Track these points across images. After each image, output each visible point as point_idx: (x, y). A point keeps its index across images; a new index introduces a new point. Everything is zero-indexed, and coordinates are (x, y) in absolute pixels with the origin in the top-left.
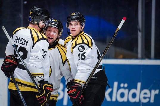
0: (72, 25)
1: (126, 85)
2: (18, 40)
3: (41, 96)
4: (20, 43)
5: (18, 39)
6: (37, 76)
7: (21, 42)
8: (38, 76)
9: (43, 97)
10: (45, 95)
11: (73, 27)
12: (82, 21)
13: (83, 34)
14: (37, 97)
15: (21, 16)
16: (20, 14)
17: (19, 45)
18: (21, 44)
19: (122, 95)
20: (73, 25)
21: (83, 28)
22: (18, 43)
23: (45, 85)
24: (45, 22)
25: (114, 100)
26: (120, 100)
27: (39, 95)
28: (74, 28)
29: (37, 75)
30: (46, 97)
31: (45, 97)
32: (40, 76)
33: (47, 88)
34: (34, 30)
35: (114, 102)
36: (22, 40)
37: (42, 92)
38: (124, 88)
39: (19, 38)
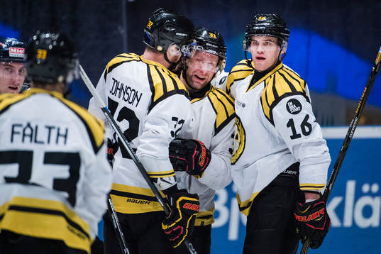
0: (257, 44)
1: (375, 188)
2: (118, 91)
3: (172, 225)
4: (124, 98)
5: (119, 87)
6: (159, 179)
7: (126, 96)
8: (161, 178)
9: (178, 227)
10: (183, 223)
11: (260, 49)
12: (280, 36)
13: (282, 68)
14: (165, 227)
15: (123, 31)
16: (119, 28)
17: (122, 104)
18: (126, 101)
19: (367, 212)
20: (260, 44)
21: (282, 52)
22: (119, 97)
23: (181, 199)
24: (181, 48)
25: (348, 223)
26: (363, 223)
27: (168, 223)
28: (262, 53)
29: (159, 177)
30: (185, 227)
31: (182, 228)
32: (166, 178)
33: (187, 206)
34: (155, 67)
35: (347, 229)
36: (129, 91)
37: (176, 215)
38: (370, 194)
39: (122, 85)
